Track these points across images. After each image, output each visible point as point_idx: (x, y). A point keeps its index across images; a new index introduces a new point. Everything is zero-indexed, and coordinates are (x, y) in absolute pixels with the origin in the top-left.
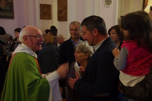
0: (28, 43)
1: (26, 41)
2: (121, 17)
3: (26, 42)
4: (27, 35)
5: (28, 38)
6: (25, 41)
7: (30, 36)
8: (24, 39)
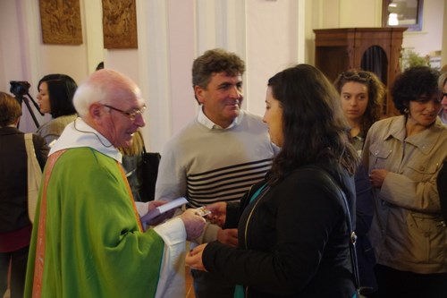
0: (101, 125)
1: (97, 117)
2: (315, 31)
3: (95, 120)
4: (103, 103)
5: (105, 112)
6: (93, 118)
7: (111, 108)
8: (90, 112)
